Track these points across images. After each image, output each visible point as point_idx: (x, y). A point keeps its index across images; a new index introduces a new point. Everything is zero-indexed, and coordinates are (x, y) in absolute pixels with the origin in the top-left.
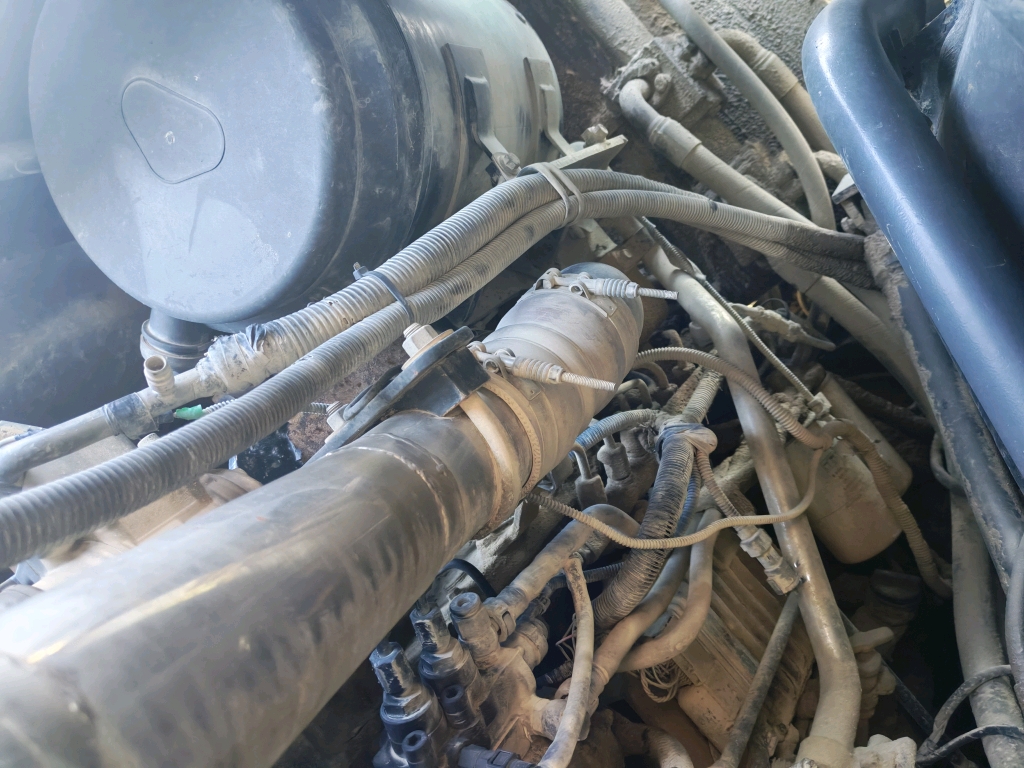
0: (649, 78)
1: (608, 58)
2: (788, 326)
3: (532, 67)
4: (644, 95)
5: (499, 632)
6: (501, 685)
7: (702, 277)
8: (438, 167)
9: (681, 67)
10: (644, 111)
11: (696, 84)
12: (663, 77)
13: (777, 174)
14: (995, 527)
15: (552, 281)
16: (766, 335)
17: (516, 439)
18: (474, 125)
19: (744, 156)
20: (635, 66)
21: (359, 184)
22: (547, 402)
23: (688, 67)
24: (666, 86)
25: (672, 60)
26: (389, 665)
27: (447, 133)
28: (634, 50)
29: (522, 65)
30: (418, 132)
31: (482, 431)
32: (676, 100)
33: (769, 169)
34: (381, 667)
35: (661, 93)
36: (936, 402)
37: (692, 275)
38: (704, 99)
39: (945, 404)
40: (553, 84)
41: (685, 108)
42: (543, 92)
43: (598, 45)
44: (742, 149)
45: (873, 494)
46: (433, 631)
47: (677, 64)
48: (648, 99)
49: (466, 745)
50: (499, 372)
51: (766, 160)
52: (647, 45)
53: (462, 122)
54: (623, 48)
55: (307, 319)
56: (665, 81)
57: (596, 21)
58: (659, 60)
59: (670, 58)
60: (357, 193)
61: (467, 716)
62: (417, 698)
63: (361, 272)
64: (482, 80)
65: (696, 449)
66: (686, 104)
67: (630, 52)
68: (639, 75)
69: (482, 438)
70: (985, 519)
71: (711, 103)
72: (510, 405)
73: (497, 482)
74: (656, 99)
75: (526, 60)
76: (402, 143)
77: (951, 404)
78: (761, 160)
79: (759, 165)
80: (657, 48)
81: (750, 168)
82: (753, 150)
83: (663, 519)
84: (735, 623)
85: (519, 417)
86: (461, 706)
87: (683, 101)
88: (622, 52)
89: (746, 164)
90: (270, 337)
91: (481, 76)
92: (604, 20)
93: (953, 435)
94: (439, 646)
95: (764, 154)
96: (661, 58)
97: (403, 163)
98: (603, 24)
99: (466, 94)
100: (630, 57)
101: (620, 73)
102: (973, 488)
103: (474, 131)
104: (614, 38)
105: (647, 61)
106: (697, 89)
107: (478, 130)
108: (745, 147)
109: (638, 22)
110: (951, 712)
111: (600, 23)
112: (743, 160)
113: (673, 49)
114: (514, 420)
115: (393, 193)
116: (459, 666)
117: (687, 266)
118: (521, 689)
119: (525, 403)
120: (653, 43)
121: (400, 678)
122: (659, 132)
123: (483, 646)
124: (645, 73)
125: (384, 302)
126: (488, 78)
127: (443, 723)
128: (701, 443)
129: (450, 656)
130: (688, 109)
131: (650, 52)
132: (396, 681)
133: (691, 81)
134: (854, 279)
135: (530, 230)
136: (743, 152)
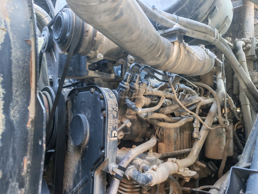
0: (246, 43)
1: (241, 35)
2: (233, 106)
3: (227, 18)
4: (243, 45)
5: (145, 93)
6: (139, 99)
7: (225, 82)
8: (198, 16)
9: (255, 46)
10: (240, 47)
11: (255, 52)
12: (249, 45)
13: (256, 80)
14: (243, 160)
15: (202, 46)
16: (228, 104)
17: (178, 58)
18: (210, 16)
19: (252, 73)
20: (246, 39)
21: (184, 6)
22: (187, 58)
23: (256, 47)
24: (249, 47)
25: (254, 44)
26: (128, 75)
27: (204, 12)
28: (248, 37)
29: (226, 16)
30: (201, 5)
31: (174, 50)
32: (248, 52)
33: (255, 78)
34: (127, 74)
35: (246, 48)
36: (251, 134)
37: (224, 81)
38: (254, 56)
39: (253, 135)
40: (228, 26)
41: (248, 54)
42: (225, 25)
43: (241, 31)
44: (253, 71)
45: (223, 148)
46: (138, 78)
47: (254, 45)
48: (243, 47)
49: (128, 98)
50: (184, 46)
51: (256, 77)
52: (251, 37)
53: (208, 13)
54: (246, 35)
55: (162, 12)
56: (249, 46)
57: (245, 26)
58: (251, 42)
59: (254, 43)
60: (182, 7)
61: (132, 95)
62: (127, 85)
63: (175, 14)
64: (218, 10)
65: (200, 101)
66: (249, 54)
67: (247, 37)
68: (245, 41)
69: (173, 51)
70: (242, 158)
71: (255, 57)
72: (181, 52)
73: (170, 60)
74: (244, 48)
75: (228, 16)
76: (197, 4)
77: (254, 136)
78: (255, 76)
79: (254, 76)
80: (253, 39)
81: (251, 75)
82: (255, 73)
83: (186, 102)
84: (178, 143)
85: (181, 55)
86: (132, 93)
87: (249, 53)
88: (245, 35)
89: (251, 74)
90: (154, 9)
91: (218, 9)
92: (247, 27)
93: (249, 141)
94: (136, 82)
95: (256, 75)
96: (252, 41)
97: (194, 8)
98: (246, 27)
99: (213, 8)
100: (246, 37)
101: (242, 39)
102: (245, 152)
103: (209, 16)
104: (246, 32)
105: (249, 40)
106: (254, 52)
107: (210, 17)
108: (254, 71)
109: (253, 32)
110: (205, 188)
111: (246, 26)
112: (251, 73)
113: (256, 42)
114: (180, 54)
115: (188, 12)
116: (136, 88)
117: (224, 78)
118: (141, 104)
119: (184, 54)
120: (253, 37)
121: (128, 79)
122: (240, 53)
123: (141, 91)
124: (247, 42)
125: (175, 21)
126: (219, 10)
127: (127, 93)
128: (202, 101)
129: (136, 86)
130: (249, 55)
131: (251, 39)
132: (127, 79)
133: (254, 50)
134: (254, 106)
135: (205, 36)
136: (253, 72)
